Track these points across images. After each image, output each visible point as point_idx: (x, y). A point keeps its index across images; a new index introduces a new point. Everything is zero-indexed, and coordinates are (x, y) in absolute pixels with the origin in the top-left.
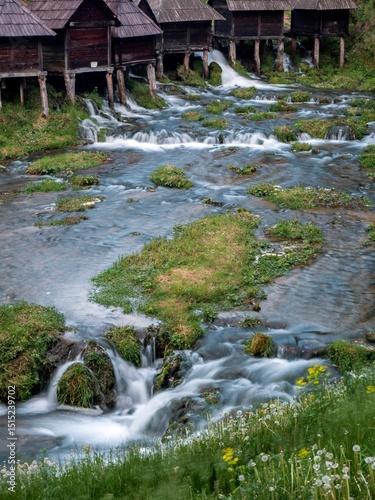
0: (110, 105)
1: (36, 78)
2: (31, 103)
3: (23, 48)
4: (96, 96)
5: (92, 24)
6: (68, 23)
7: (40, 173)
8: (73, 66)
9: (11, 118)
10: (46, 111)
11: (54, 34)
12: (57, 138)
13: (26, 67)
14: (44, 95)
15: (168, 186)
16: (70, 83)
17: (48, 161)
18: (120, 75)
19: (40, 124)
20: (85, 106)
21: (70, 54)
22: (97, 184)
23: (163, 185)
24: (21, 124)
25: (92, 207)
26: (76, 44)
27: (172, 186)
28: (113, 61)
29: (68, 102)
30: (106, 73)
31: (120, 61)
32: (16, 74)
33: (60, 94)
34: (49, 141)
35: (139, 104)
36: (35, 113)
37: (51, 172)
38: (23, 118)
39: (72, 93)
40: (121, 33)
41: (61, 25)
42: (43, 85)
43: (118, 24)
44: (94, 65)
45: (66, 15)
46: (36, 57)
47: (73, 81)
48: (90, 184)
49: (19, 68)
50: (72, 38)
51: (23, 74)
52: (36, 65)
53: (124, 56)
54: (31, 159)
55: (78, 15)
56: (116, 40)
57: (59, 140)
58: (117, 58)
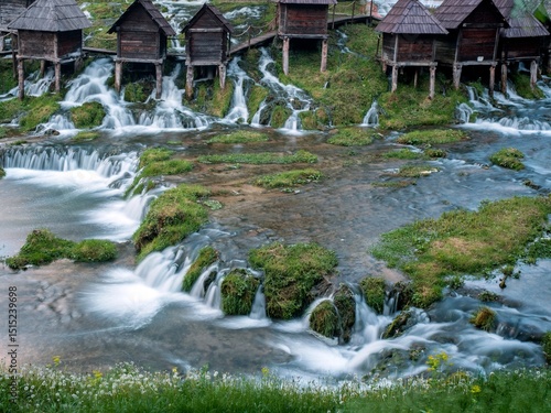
0: (490, 94)
1: (428, 67)
2: (422, 87)
3: (421, 42)
4: (478, 85)
5: (483, 25)
6: (462, 24)
7: (406, 143)
8: (461, 59)
9: (403, 97)
10: (432, 94)
11: (447, 33)
12: (436, 116)
13: (421, 58)
14: (432, 81)
15: (502, 166)
16: (457, 73)
17: (415, 134)
18: (504, 69)
19: (425, 104)
20: (467, 92)
21: (460, 49)
22: (445, 157)
23: (498, 165)
24: (411, 102)
25: (427, 175)
26: (466, 42)
27: (506, 166)
28: (499, 56)
29: (453, 88)
30: (490, 66)
31: (506, 57)
32: (412, 64)
33: (448, 82)
34: (427, 118)
35: (519, 94)
36: (423, 95)
37: (414, 143)
38: (413, 98)
39: (457, 81)
40: (510, 34)
41: (455, 26)
42: (433, 73)
43: (507, 26)
44: (480, 59)
45: (461, 18)
46: (430, 50)
47: (460, 71)
48: (439, 156)
49: (414, 59)
50: (464, 37)
51: (417, 64)
52: (429, 57)
53: (510, 53)
54: (407, 131)
55: (471, 18)
56: (503, 39)
57: (437, 118)
58: (503, 54)
